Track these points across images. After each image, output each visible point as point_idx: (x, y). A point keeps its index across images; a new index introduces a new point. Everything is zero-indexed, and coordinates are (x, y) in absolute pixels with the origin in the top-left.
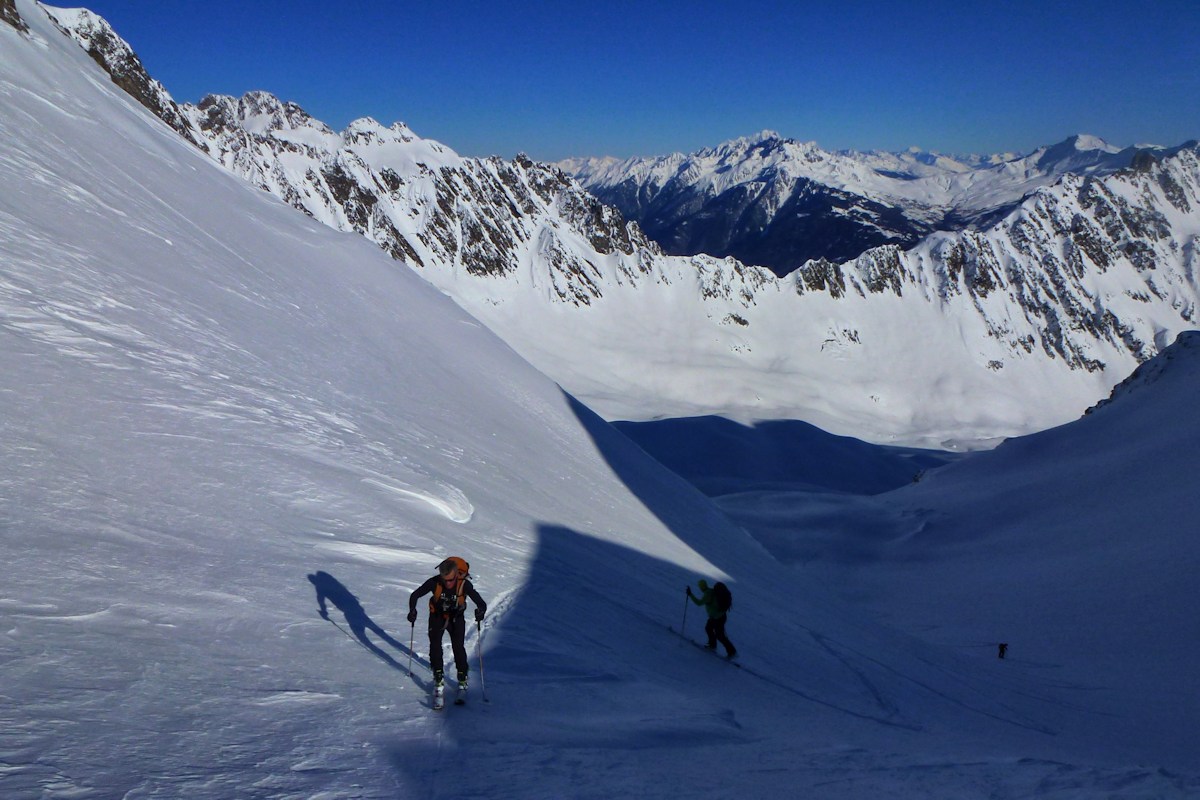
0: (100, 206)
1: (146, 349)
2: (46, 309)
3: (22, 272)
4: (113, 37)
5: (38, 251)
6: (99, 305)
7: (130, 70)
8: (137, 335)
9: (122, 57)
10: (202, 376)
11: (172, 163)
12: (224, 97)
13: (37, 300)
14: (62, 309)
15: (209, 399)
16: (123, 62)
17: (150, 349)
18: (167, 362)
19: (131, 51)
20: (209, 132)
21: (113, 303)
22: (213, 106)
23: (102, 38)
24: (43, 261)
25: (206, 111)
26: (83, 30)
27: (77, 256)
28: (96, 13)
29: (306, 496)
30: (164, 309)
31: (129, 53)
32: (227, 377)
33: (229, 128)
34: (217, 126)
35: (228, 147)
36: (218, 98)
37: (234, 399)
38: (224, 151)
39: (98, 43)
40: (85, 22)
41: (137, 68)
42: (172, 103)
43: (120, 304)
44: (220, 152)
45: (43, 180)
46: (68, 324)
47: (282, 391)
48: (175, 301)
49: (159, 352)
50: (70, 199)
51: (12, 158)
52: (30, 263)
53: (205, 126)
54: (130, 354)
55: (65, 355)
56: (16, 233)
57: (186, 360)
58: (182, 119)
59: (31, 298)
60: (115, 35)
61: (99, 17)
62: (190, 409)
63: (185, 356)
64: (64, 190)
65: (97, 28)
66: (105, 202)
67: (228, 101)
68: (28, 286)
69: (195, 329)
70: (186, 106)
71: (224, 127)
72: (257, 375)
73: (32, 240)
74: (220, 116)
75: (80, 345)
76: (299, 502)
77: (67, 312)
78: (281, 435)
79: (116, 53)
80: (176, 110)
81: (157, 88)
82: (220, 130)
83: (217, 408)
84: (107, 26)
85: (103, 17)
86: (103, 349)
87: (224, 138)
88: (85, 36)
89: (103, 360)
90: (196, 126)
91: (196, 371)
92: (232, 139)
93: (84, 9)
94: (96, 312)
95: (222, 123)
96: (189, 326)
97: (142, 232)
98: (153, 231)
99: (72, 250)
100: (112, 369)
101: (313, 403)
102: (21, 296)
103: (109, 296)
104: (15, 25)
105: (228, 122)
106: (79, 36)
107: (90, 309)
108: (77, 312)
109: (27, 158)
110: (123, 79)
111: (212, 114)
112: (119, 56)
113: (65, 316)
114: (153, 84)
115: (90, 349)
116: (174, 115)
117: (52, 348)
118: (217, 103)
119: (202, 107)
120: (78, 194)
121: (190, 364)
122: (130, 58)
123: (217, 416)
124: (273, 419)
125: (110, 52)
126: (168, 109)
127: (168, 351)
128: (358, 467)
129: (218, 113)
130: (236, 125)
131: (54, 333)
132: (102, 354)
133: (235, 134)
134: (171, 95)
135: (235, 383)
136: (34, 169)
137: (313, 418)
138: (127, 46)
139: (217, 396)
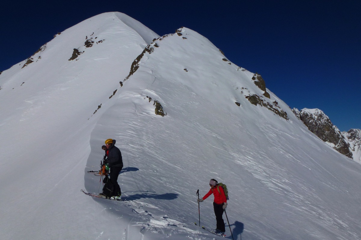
0: (294, 159)
1: (290, 192)
2: (270, 180)
3: (269, 172)
4: (324, 115)
5: (274, 168)
6: (283, 181)
7: (327, 123)
8: (290, 189)
9: (326, 120)
10: (302, 201)
11: (319, 149)
12: (356, 129)
13: (269, 177)
14: (274, 180)
15: (300, 206)
16: (326, 121)
17: (291, 192)
18: (294, 196)
19: (328, 118)
20: (350, 140)
21: (287, 181)
22: (352, 132)
23: (321, 116)
24: (275, 170)
25: (350, 134)
26: (316, 114)
27: (283, 170)
28: (320, 109)
29: (315, 234)
30: (300, 185)
31: (328, 119)
32: (310, 203)
33: (357, 138)
34: (353, 138)
35: (357, 144)
36: (354, 130)
37: (308, 208)
38: (355, 145)
39: (319, 117)
40: (317, 112)
41: (330, 122)
42: (339, 132)
43: (289, 182)
44: (353, 146)
45: (282, 153)
46: (273, 183)
47: (326, 211)
48: (305, 183)
49: (294, 193)
50: (287, 157)
51: (277, 148)
52: (271, 170)
53: (349, 138)
54: (286, 192)
55: (270, 189)
56: (271, 164)
57: (300, 197)
58: (342, 136)
59: (268, 177)
60: (324, 114)
61: (320, 110)
62: (294, 207)
63: (300, 196)
64: (286, 155)
65: (320, 113)
66: (296, 158)
67: (358, 131)
68: (269, 175)
69: (307, 191)
70: (344, 132)
71: (356, 138)
72: (320, 205)
73: (274, 165)
74: (354, 135)
75: (274, 188)
76: (313, 235)
77: (275, 181)
78: (317, 219)
79: (324, 119)
80: (340, 133)
81: (335, 127)
82: (354, 139)
83: (301, 208)
84: (322, 112)
85: (322, 110)
86: (279, 190)
87: (355, 142)
88: (316, 115)
89: (278, 192)
90: (346, 138)
91: (301, 200)
92: (358, 142)
93: (317, 109)
94: (282, 182)
95: (355, 137)
96: (306, 190)
97: (303, 166)
98: (306, 166)
99: (282, 168)
100: (279, 194)
101: (336, 216)
102: (266, 176)
103: (287, 179)
104: (286, 119)
105: (357, 137)
106: (315, 115)
107: (281, 181)
108: (277, 181)
109: (280, 148)
110: (325, 126)
111: (352, 134)
112: (325, 120)
113: (274, 182)
114: (334, 126)
115: (276, 189)
116: (339, 135)
117: (268, 187)
118: (354, 131)
119: (349, 132)
120: (289, 156)
121: (300, 198)
122: (328, 120)
123: (301, 210)
124: (317, 215)
125: (322, 119)
126: (338, 133)
127: (296, 194)
128: (338, 234)
129: (354, 134)
130: (360, 137)
131: (270, 185)
132: (279, 191)
133: (359, 140)
134: (339, 129)
135: (312, 205)
136: (281, 150)
137: (332, 219)
138: (327, 117)
139: (302, 206)
